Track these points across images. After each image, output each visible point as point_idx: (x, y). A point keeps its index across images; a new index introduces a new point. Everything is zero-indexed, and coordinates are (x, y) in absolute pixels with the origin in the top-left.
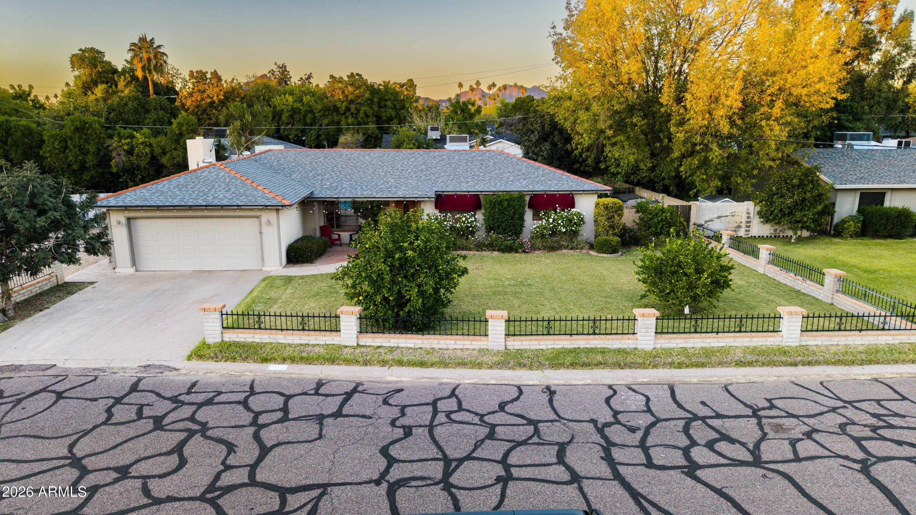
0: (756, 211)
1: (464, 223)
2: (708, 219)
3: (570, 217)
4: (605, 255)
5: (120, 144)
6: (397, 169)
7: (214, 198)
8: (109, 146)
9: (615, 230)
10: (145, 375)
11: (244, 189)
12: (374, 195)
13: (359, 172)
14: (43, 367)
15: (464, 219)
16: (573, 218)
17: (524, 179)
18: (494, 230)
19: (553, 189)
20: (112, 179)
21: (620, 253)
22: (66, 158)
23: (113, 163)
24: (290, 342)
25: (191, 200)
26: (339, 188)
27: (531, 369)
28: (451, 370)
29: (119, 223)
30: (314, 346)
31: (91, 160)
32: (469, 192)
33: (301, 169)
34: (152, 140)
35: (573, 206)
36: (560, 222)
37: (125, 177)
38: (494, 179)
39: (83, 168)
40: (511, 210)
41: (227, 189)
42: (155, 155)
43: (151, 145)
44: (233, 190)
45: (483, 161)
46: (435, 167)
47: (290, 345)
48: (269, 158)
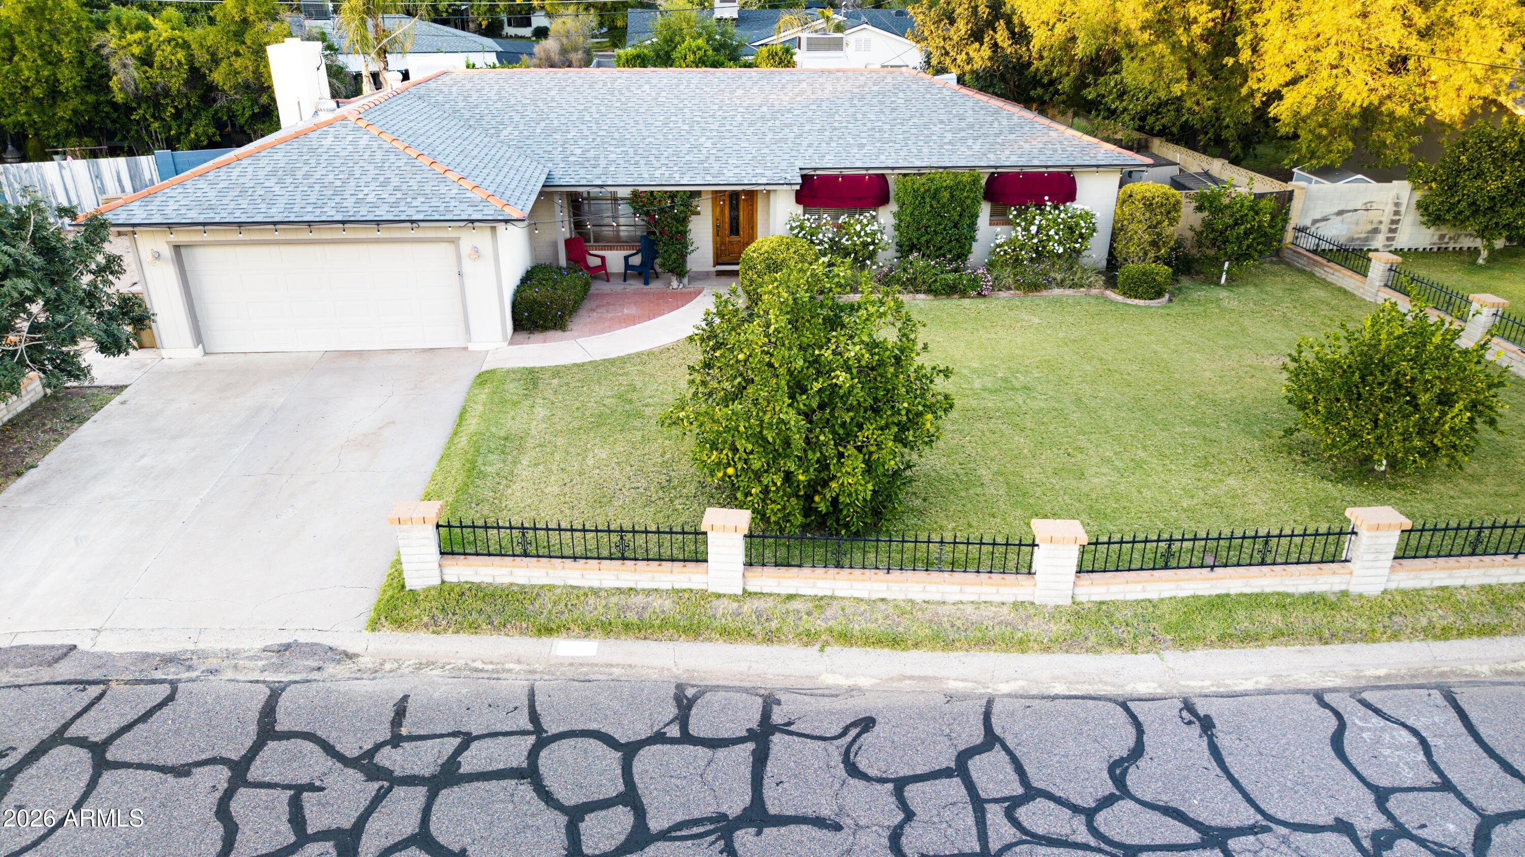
0: (1414, 201)
1: (859, 237)
2: (1318, 217)
3: (1072, 222)
4: (1141, 302)
5: (124, 42)
6: (713, 116)
7: (358, 201)
8: (101, 46)
9: (1159, 249)
10: (283, 677)
11: (419, 178)
12: (677, 179)
13: (637, 122)
14: (49, 657)
15: (858, 228)
16: (1077, 224)
17: (976, 139)
18: (919, 250)
19: (1036, 162)
20: (115, 115)
21: (1167, 296)
22: (17, 73)
23: (114, 83)
24: (596, 584)
25: (309, 209)
26: (603, 162)
27: (1133, 650)
28: (960, 653)
29: (158, 256)
30: (648, 592)
31: (68, 77)
32: (867, 169)
33: (517, 118)
34: (189, 35)
35: (1072, 198)
36: (1052, 232)
37: (141, 112)
38: (913, 138)
39: (54, 93)
40: (954, 209)
41: (382, 179)
42: (197, 65)
43: (186, 45)
44: (395, 181)
45: (884, 94)
46: (789, 111)
47: (596, 592)
48: (446, 90)
